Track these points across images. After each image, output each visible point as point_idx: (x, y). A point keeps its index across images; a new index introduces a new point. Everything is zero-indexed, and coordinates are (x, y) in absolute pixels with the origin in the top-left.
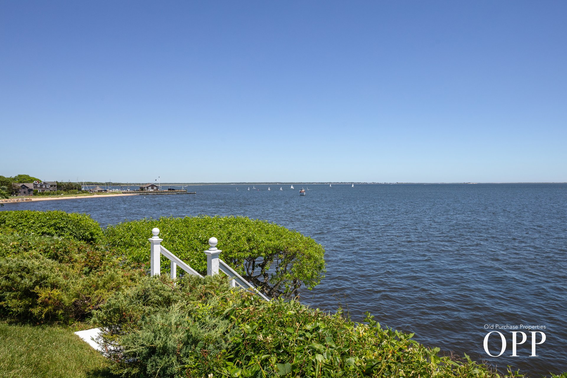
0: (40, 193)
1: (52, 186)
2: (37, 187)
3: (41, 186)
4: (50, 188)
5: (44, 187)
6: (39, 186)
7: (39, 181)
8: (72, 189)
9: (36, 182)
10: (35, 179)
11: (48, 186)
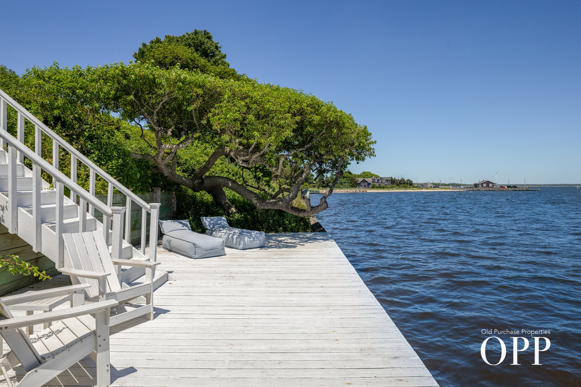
0: (377, 187)
1: (387, 181)
2: (375, 182)
3: (378, 180)
4: (385, 183)
5: (380, 181)
6: (376, 181)
7: (377, 177)
8: (404, 183)
9: (374, 178)
10: (375, 175)
11: (384, 181)
